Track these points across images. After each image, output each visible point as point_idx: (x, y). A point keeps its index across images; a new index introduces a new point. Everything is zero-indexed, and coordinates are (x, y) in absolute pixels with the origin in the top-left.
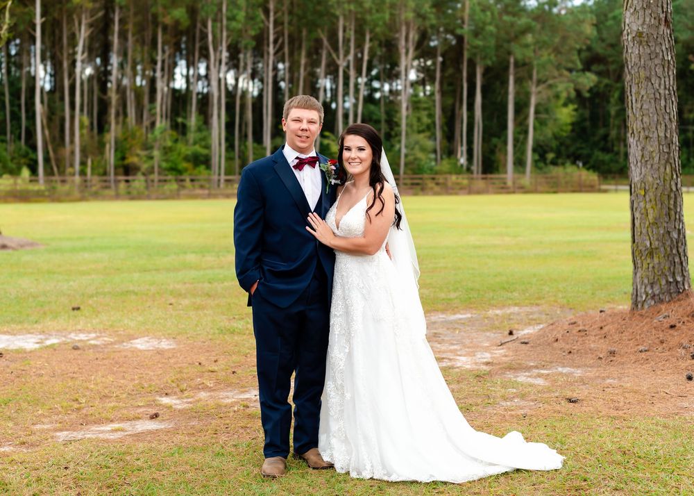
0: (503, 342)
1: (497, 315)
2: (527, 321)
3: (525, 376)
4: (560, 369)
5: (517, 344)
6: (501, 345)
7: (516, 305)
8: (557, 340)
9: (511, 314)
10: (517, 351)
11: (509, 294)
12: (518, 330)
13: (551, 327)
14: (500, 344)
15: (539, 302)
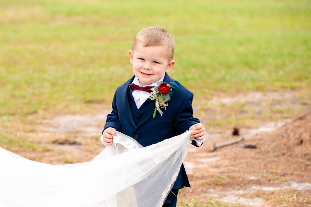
0: (218, 145)
1: (223, 105)
2: (269, 114)
3: (236, 195)
4: (295, 185)
5: (239, 149)
6: (215, 149)
7: (258, 89)
8: (302, 142)
9: (247, 103)
10: (235, 158)
11: (252, 73)
12: (249, 128)
13: (297, 123)
14: (212, 149)
15: (297, 84)
